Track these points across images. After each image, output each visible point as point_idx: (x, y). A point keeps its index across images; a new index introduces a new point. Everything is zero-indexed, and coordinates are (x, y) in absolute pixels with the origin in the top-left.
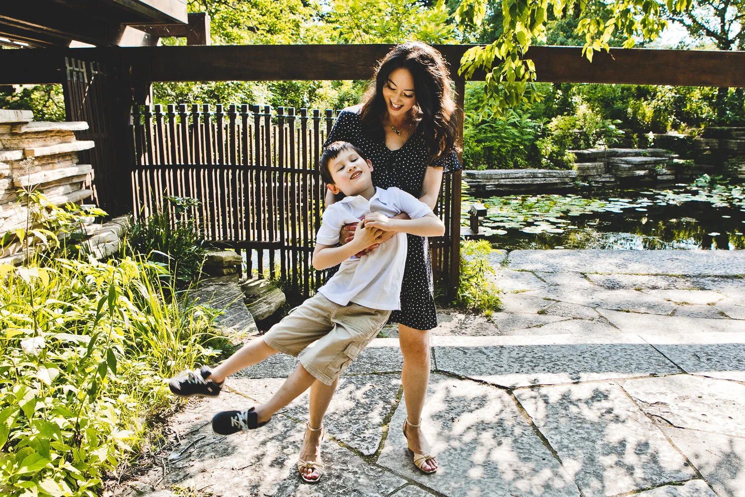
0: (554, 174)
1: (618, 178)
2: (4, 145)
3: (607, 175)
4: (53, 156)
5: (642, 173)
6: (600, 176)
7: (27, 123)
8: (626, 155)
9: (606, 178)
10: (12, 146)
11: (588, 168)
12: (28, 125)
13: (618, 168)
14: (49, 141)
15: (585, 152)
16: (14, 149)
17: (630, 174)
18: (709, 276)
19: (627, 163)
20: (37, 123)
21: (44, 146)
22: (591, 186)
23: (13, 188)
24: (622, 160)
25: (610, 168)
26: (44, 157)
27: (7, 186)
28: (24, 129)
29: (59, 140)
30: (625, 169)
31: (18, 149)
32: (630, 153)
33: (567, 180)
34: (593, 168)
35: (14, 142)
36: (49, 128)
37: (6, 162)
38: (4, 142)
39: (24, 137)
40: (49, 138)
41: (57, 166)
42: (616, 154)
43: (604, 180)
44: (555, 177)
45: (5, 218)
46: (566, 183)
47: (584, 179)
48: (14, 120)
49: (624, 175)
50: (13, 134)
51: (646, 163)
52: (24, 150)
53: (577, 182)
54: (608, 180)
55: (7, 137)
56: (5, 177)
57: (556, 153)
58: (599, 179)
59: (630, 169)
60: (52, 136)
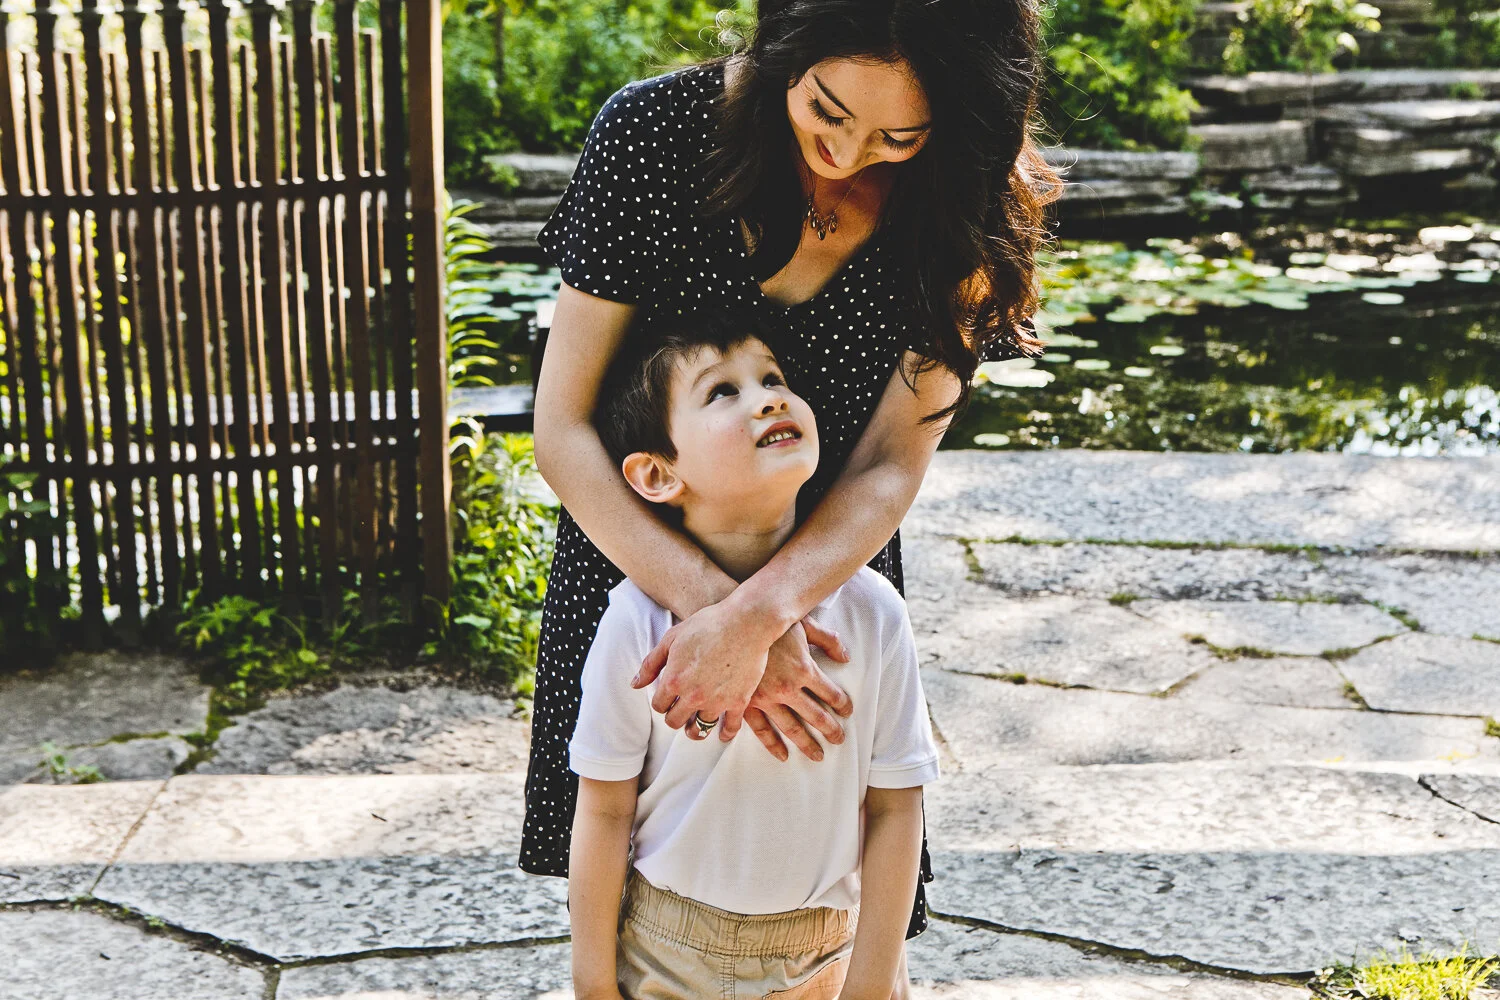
0: (1111, 168)
1: (1351, 179)
3: (1316, 169)
5: (1443, 159)
6: (1286, 171)
8: (1394, 93)
9: (1313, 178)
11: (1242, 146)
13: (1354, 146)
15: (1235, 86)
17: (1395, 164)
18: (1409, 552)
19: (1389, 123)
22: (1249, 208)
24: (1371, 115)
25: (1326, 142)
30: (1375, 149)
32: (1409, 87)
33: (1157, 188)
34: (1260, 144)
42: (1352, 94)
43: (1300, 186)
44: (1112, 176)
46: (1155, 200)
47: (1230, 182)
49: (1375, 168)
51: (1458, 124)
53: (1197, 196)
54: (1315, 184)
57: (1129, 91)
58: (1282, 184)
59: (1394, 148)
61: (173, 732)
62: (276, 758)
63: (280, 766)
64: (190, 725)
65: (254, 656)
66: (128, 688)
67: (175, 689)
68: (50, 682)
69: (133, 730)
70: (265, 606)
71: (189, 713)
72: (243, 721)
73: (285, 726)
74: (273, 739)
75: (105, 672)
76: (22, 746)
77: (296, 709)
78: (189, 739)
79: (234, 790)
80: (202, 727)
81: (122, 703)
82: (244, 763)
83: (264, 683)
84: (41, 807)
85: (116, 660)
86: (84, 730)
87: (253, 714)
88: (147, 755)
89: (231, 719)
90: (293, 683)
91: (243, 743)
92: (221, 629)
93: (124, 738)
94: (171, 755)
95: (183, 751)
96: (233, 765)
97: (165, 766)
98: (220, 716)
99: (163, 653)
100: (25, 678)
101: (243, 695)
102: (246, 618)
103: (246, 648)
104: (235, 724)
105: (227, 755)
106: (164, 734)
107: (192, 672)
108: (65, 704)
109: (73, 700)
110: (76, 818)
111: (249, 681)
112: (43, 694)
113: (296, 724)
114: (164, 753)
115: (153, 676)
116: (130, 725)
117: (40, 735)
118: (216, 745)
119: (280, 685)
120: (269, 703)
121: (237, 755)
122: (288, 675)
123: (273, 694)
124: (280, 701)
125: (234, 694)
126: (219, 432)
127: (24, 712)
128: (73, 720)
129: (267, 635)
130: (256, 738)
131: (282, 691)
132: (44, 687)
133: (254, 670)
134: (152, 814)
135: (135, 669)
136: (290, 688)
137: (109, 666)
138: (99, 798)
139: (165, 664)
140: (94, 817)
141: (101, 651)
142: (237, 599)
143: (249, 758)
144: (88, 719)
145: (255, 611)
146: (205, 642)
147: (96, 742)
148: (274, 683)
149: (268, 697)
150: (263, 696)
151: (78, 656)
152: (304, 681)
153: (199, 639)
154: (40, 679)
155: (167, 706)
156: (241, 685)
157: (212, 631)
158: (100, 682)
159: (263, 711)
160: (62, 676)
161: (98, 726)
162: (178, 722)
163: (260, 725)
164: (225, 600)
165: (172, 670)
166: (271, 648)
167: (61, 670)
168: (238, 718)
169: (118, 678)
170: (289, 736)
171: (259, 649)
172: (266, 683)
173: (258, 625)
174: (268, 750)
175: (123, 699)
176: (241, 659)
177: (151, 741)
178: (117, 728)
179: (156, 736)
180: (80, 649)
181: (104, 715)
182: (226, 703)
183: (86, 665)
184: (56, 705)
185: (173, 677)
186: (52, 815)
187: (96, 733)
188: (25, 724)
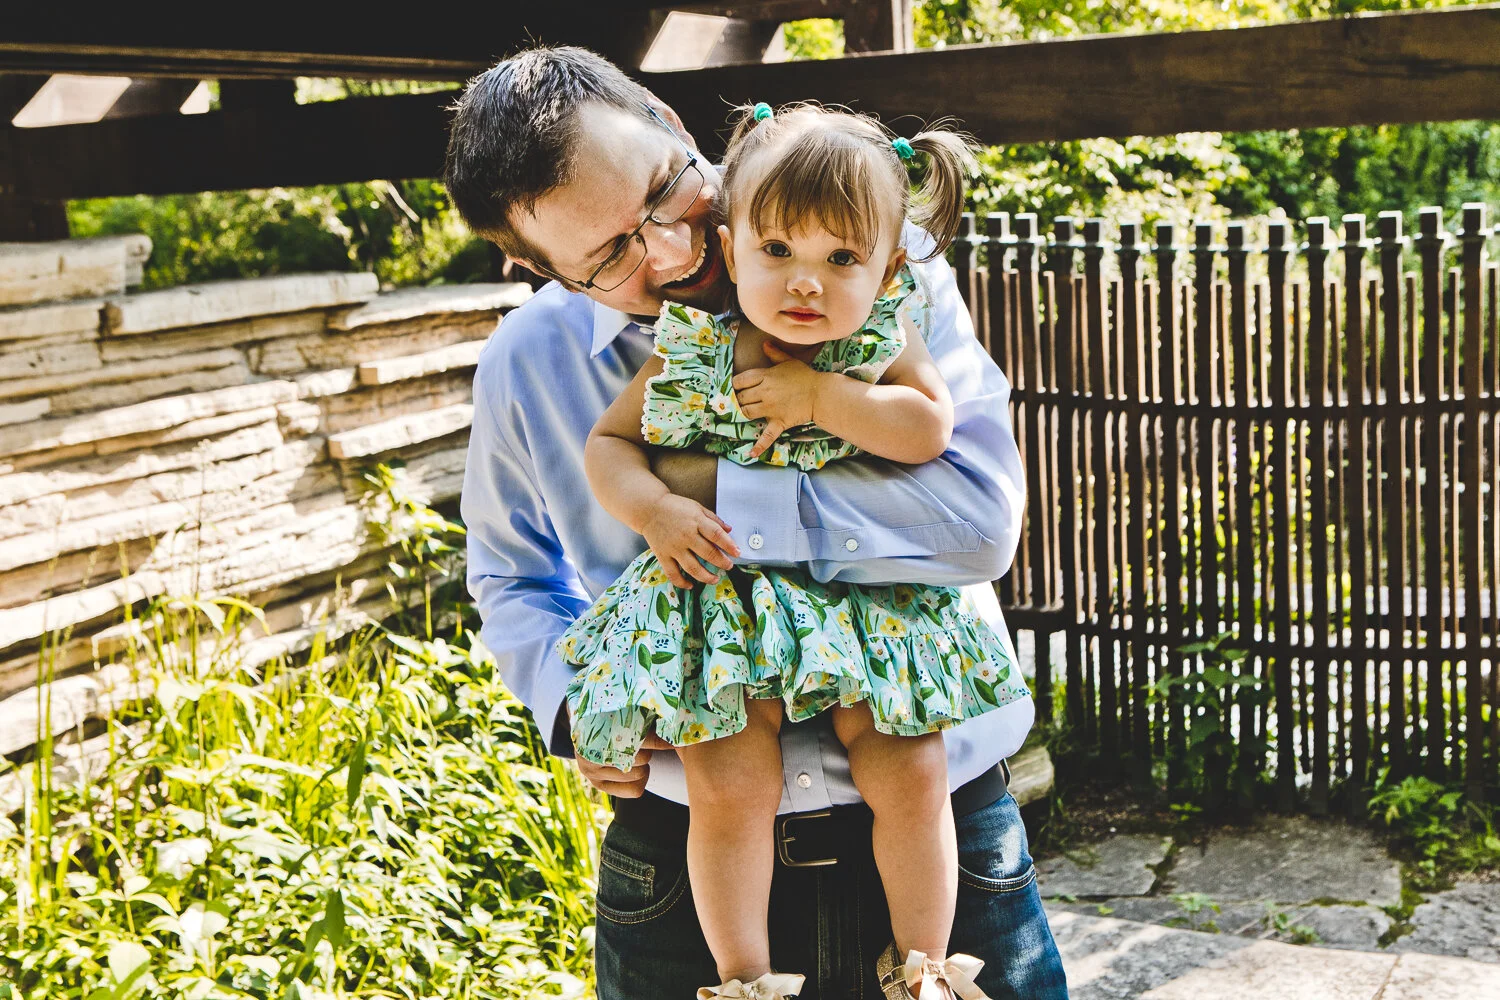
2: (307, 360)
4: (434, 378)
7: (360, 305)
10: (328, 360)
12: (365, 309)
14: (426, 339)
16: (332, 367)
20: (391, 301)
21: (411, 354)
23: (328, 460)
26: (411, 381)
27: (312, 457)
28: (354, 320)
29: (456, 335)
31: (343, 365)
35: (333, 350)
36: (420, 311)
37: (311, 400)
38: (308, 354)
39: (357, 336)
40: (426, 334)
41: (446, 400)
45: (298, 536)
48: (327, 300)
50: (330, 333)
52: (357, 367)
55: (315, 341)
56: (306, 437)
60: (435, 327)
61: (1369, 901)
62: (1475, 942)
63: (1481, 951)
64: (1385, 898)
65: (1441, 837)
66: (1322, 853)
67: (1366, 860)
68: (1251, 839)
69: (1334, 896)
70: (1449, 790)
71: (1383, 885)
72: (1437, 899)
73: (1478, 909)
74: (1468, 922)
75: (1298, 836)
76: (1236, 896)
77: (1486, 894)
78: (1387, 911)
79: (1466, 976)
80: (1396, 900)
81: (1318, 867)
82: (1443, 942)
83: (1449, 864)
84: (1285, 965)
85: (1307, 825)
86: (1287, 889)
87: (1444, 893)
88: (1350, 921)
89: (1424, 896)
90: (1480, 869)
91: (1439, 922)
92: (1409, 808)
93: (1328, 902)
94: (1372, 924)
95: (1384, 924)
96: (1434, 944)
97: (1368, 934)
98: (1414, 891)
99: (1349, 823)
100: (1228, 833)
101: (1432, 873)
102: (1432, 800)
103: (1433, 829)
104: (1428, 902)
105: (1425, 932)
106: (1363, 903)
107: (1378, 845)
108: (1267, 861)
109: (1275, 860)
110: (1320, 981)
111: (1438, 860)
112: (1246, 850)
113: (1487, 909)
114: (1365, 921)
115: (1344, 845)
116: (1329, 889)
117: (1250, 890)
118: (1412, 920)
119: (1468, 869)
120: (1457, 884)
121: (1434, 933)
122: (1476, 861)
123: (1462, 877)
124: (1467, 884)
125: (1423, 871)
126: (1412, 622)
127: (1232, 864)
128: (1277, 878)
129: (1449, 817)
130: (1449, 919)
131: (1469, 874)
132: (1246, 843)
133: (1440, 852)
134: (1390, 987)
135: (1326, 836)
136: (1476, 871)
137: (1302, 831)
138: (1338, 964)
139: (1353, 834)
140: (1336, 982)
141: (1292, 816)
142: (1421, 780)
143: (1448, 938)
144: (1291, 879)
145: (1440, 794)
146: (1394, 820)
147: (1301, 902)
148: (1462, 866)
149: (1457, 880)
150: (1451, 877)
151: (1273, 818)
152: (1490, 867)
153: (1389, 816)
154: (1242, 835)
155: (1361, 875)
156: (1431, 863)
157: (1401, 808)
158: (1296, 844)
159: (1453, 892)
160: (1259, 834)
161: (1300, 887)
162: (1374, 892)
163: (1452, 905)
164: (1409, 780)
165: (1359, 841)
166: (1455, 831)
167: (1260, 829)
168: (1430, 896)
169: (1312, 844)
170: (1483, 920)
171: (1446, 831)
172: (1453, 864)
173: (1444, 808)
174: (1464, 932)
175: (1318, 863)
176: (1429, 839)
177: (1352, 908)
178: (1318, 891)
179: (1357, 904)
180: (1274, 812)
181: (1305, 877)
182: (1418, 880)
183: (1281, 827)
184: (1260, 862)
185: (1362, 847)
186: (1298, 974)
187: (1299, 893)
188: (1235, 877)
